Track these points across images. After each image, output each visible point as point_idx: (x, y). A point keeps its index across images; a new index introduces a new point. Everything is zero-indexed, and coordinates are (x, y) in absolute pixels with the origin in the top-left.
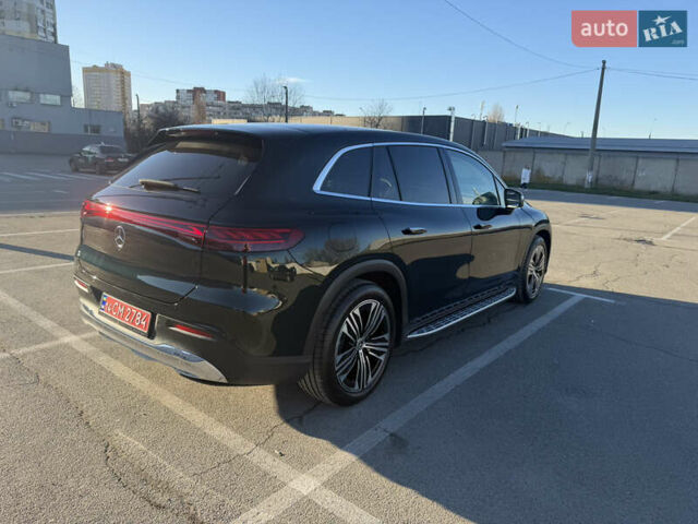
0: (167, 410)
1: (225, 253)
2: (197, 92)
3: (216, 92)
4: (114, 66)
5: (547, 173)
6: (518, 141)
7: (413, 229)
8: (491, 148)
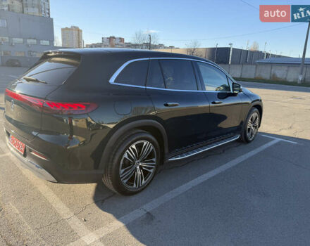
0: (39, 193)
1: (55, 115)
2: (111, 38)
3: (120, 38)
4: (75, 27)
5: (278, 76)
6: (265, 60)
7: (169, 104)
8: (251, 63)
